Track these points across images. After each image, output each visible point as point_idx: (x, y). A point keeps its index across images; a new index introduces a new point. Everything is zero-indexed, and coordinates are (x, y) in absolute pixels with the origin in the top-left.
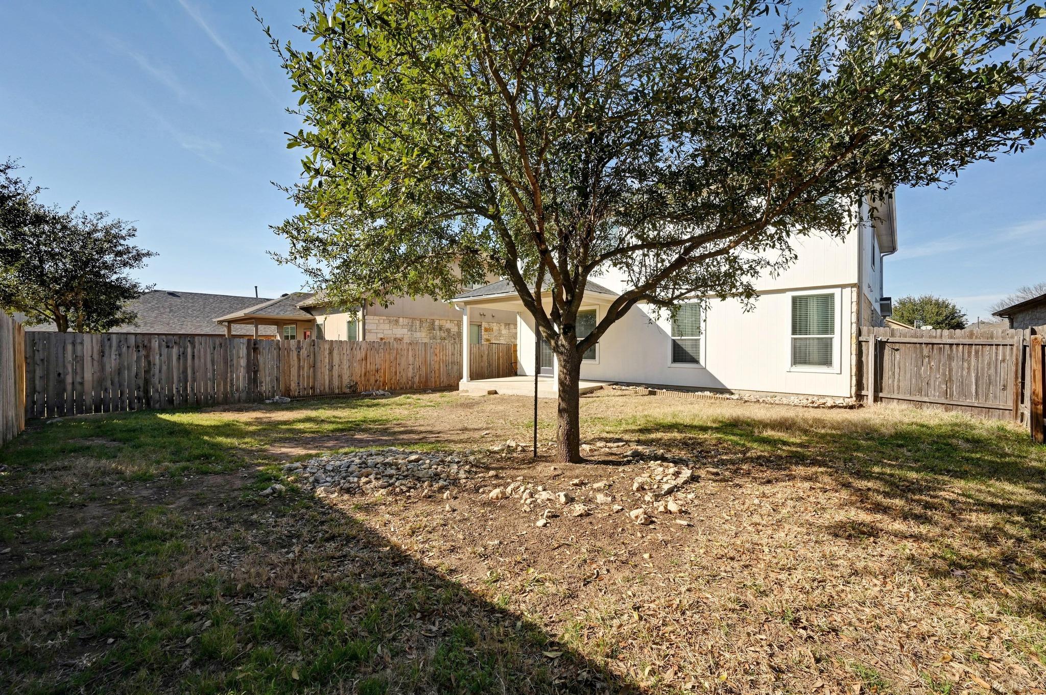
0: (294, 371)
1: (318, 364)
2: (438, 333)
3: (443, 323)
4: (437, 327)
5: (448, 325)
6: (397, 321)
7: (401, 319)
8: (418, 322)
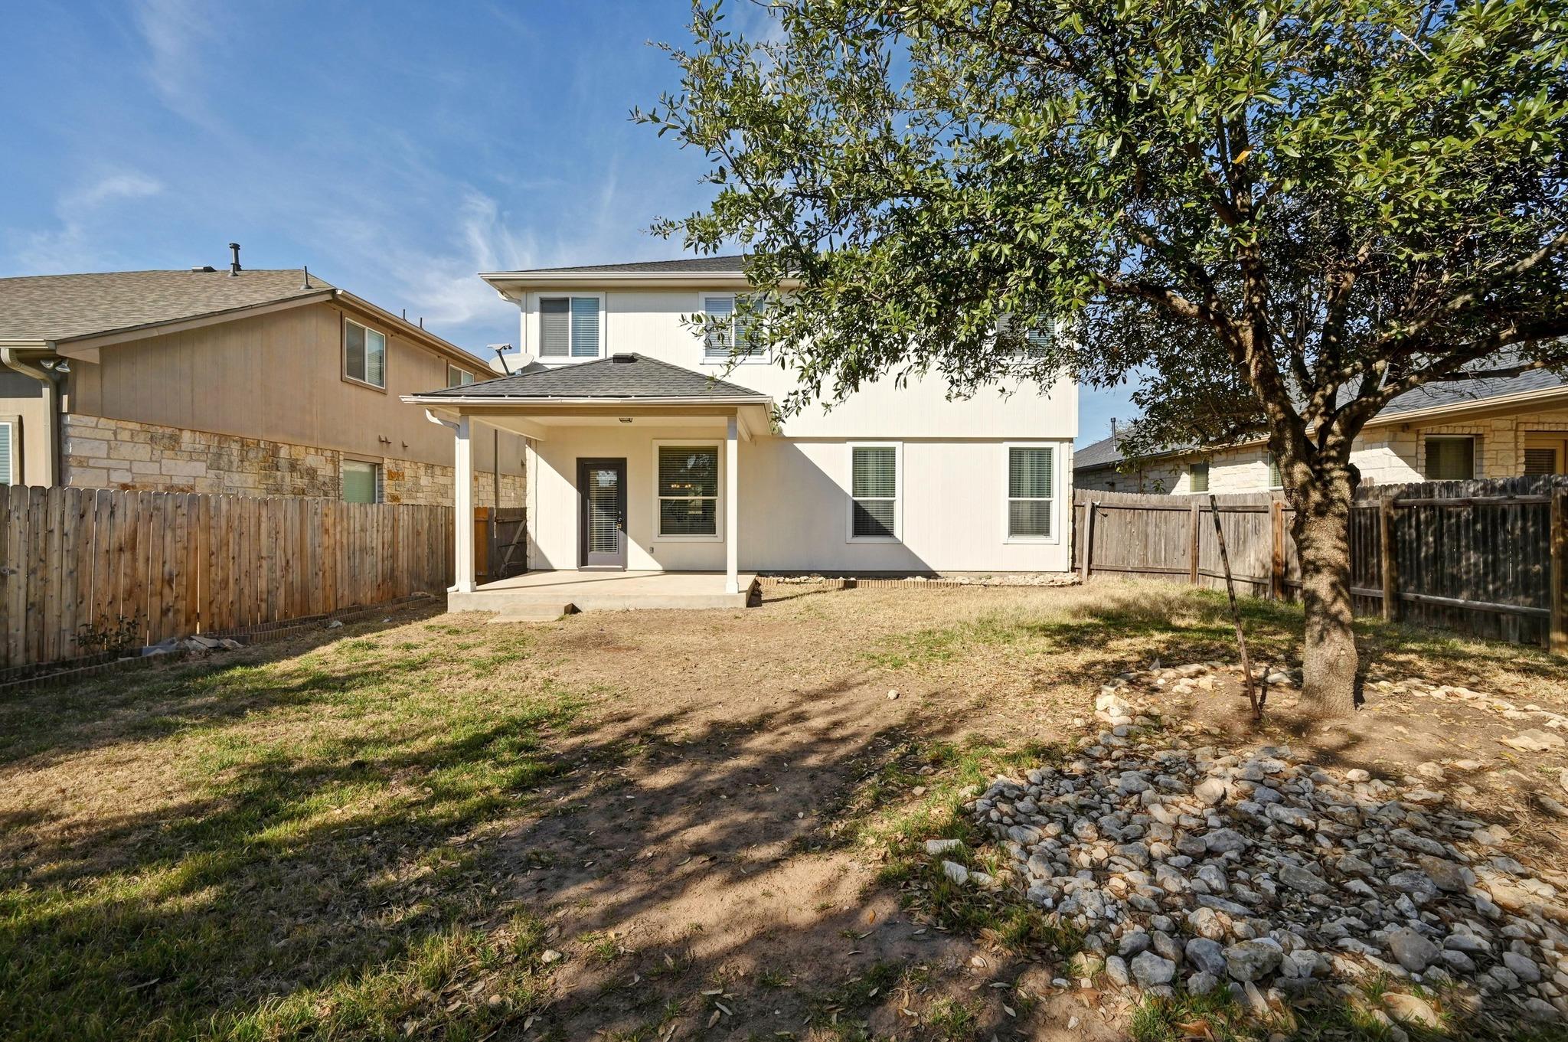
2: (288, 479)
3: (299, 453)
4: (283, 463)
5: (311, 460)
6: (175, 440)
7: (186, 436)
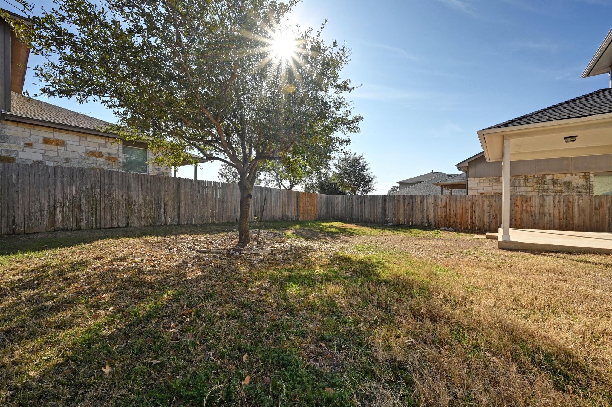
0: (402, 212)
1: (414, 209)
8: (522, 180)
